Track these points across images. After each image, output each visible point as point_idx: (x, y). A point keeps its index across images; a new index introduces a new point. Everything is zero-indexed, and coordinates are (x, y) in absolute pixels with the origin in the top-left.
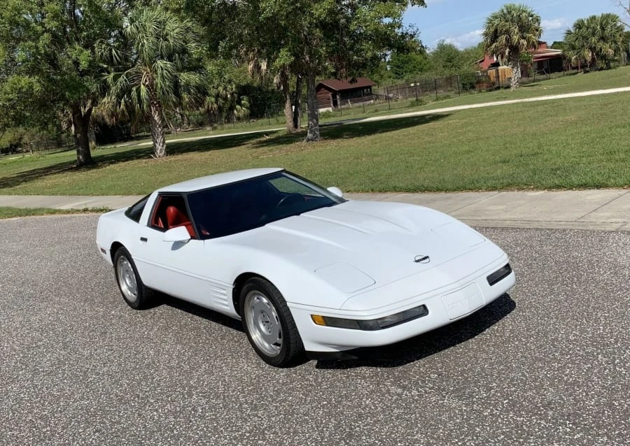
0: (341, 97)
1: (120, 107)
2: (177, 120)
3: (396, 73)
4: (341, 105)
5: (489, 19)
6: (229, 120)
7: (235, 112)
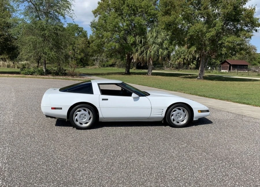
2: (168, 65)
7: (190, 66)
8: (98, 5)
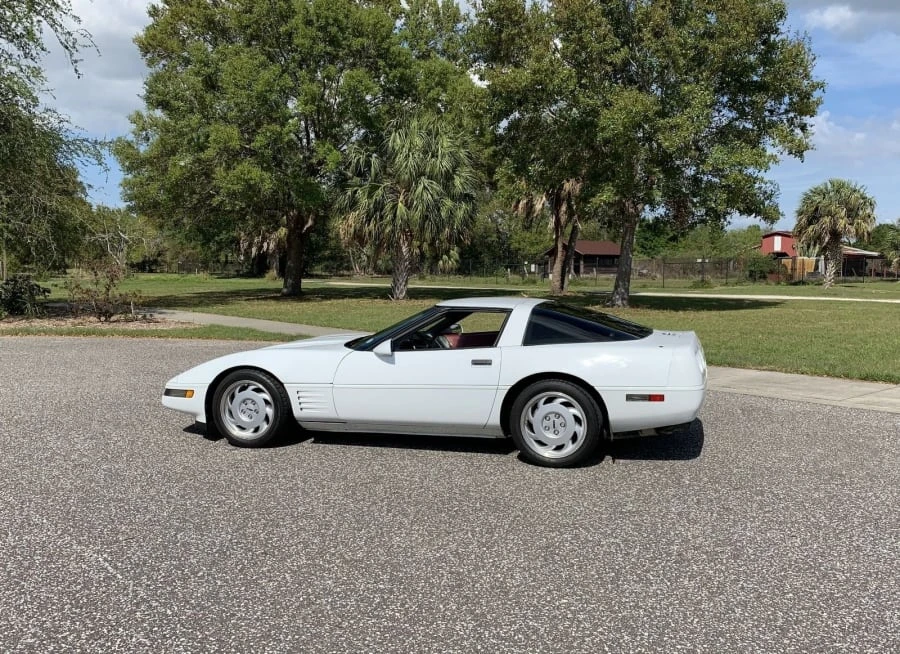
0: (585, 262)
1: (369, 225)
3: (642, 247)
4: (585, 272)
5: (806, 194)
6: (432, 270)
7: (441, 262)
8: (150, 21)
